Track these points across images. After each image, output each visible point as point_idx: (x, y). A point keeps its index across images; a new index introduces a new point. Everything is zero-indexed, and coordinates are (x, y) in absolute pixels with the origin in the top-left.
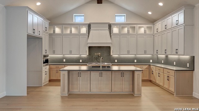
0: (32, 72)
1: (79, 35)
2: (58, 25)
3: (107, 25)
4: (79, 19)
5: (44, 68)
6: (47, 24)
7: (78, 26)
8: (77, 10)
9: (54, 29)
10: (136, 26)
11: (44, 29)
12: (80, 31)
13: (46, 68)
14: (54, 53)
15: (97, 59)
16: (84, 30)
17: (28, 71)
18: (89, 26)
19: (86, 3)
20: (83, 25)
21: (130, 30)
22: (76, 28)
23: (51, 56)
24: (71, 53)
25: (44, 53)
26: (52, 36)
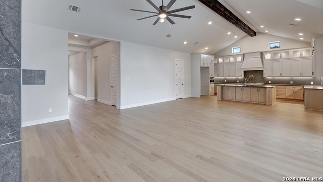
0: (204, 87)
1: (236, 62)
2: (221, 57)
3: (259, 53)
4: (236, 51)
5: (210, 85)
6: (212, 57)
7: (235, 56)
8: (235, 44)
9: (218, 60)
10: (290, 51)
11: (210, 61)
12: (236, 60)
13: (212, 85)
14: (218, 75)
15: (251, 80)
16: (239, 59)
17: (201, 86)
18: (244, 55)
19: (242, 38)
20: (238, 55)
21: (284, 54)
22: (234, 57)
23: (216, 78)
24: (229, 76)
25: (210, 76)
26: (216, 65)
